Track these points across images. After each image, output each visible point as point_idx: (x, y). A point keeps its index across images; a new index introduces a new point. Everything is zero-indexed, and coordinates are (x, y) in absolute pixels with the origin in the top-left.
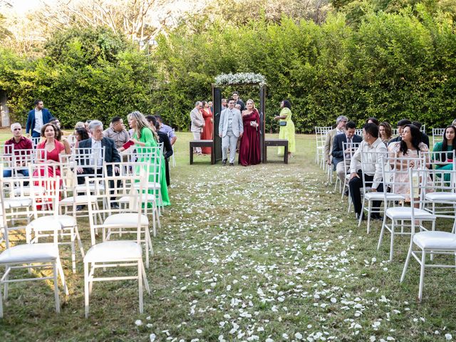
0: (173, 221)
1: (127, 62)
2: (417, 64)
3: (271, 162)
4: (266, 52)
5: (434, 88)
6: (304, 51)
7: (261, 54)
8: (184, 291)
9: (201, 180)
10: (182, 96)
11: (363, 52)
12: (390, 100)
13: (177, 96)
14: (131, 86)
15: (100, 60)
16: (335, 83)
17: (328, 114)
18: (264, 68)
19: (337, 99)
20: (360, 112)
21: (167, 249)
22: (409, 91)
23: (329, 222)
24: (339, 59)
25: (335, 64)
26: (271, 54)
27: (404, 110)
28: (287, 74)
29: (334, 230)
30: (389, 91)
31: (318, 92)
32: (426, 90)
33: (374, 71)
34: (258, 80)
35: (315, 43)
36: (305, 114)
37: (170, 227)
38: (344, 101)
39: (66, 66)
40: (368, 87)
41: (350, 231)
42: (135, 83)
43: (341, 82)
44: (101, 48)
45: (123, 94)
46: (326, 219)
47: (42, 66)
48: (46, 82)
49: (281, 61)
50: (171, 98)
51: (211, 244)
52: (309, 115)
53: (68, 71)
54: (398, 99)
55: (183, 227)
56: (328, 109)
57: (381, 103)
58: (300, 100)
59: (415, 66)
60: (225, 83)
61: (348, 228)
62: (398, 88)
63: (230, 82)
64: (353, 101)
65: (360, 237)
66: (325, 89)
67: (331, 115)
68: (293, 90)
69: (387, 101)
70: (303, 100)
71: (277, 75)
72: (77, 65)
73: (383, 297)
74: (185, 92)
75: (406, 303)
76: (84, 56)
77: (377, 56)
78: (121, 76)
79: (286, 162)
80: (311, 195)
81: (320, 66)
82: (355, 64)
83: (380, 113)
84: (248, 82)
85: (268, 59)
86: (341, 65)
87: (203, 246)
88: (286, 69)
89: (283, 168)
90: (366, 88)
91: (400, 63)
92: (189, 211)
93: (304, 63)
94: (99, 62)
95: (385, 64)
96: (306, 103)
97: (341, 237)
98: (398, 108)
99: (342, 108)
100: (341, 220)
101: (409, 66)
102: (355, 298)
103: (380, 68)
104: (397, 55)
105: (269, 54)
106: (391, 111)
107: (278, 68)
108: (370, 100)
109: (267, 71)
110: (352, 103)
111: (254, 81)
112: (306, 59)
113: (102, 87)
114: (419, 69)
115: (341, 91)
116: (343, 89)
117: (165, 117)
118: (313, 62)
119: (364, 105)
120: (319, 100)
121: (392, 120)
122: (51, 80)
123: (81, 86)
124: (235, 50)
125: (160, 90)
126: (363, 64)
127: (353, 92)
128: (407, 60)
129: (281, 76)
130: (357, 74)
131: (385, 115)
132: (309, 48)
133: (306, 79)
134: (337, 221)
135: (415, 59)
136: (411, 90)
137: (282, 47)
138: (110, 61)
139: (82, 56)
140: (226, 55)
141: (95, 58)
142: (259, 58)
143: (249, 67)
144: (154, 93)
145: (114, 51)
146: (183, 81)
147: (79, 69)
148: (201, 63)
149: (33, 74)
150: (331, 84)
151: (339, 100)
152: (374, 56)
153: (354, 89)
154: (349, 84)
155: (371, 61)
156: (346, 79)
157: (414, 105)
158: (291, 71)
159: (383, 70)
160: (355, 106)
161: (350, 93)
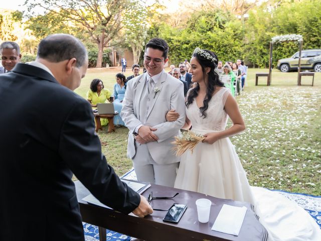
1: (230, 29)
3: (304, 85)
4: (318, 17)
7: (315, 18)
9: (257, 93)
10: (262, 47)
13: (259, 47)
14: (232, 42)
15: (215, 28)
34: (297, 39)
39: (197, 33)
42: (234, 40)
44: (216, 21)
45: (227, 47)
47: (185, 33)
48: (187, 42)
50: (255, 49)
53: (198, 35)
60: (278, 41)
63: (281, 40)
72: (203, 32)
74: (264, 45)
78: (226, 37)
79: (312, 85)
84: (292, 40)
94: (215, 30)
109: (318, 29)
111: (295, 39)
113: (216, 43)
117: (251, 60)
122: (189, 41)
123: (204, 43)
124: (297, 17)
125: (249, 44)
138: (221, 29)
139: (206, 27)
140: (291, 20)
141: (213, 28)
142: (314, 21)
143: (306, 27)
144: (246, 46)
145: (224, 23)
146: (263, 38)
147: (204, 34)
148: (275, 26)
149: (181, 38)
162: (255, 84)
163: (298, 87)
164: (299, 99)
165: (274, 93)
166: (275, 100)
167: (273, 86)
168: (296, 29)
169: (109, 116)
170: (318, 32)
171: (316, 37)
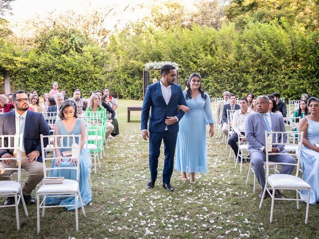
0: (110, 163)
1: (89, 53)
2: (281, 57)
4: (181, 48)
5: (292, 73)
6: (207, 48)
7: (178, 49)
8: (109, 214)
10: (126, 76)
11: (246, 48)
12: (263, 80)
13: (122, 76)
14: (92, 68)
15: (71, 51)
16: (227, 69)
17: (223, 89)
18: (180, 58)
19: (228, 79)
20: (243, 88)
21: (103, 183)
22: (276, 74)
23: (216, 164)
24: (230, 53)
25: (227, 56)
26: (185, 49)
27: (273, 87)
28: (195, 63)
29: (219, 170)
30: (263, 75)
31: (216, 75)
32: (286, 74)
33: (252, 61)
35: (214, 42)
37: (107, 167)
38: (233, 80)
39: (48, 55)
40: (249, 72)
41: (229, 171)
42: (94, 67)
43: (231, 68)
44: (72, 43)
45: (86, 74)
46: (214, 162)
47: (33, 54)
48: (35, 65)
49: (191, 54)
50: (119, 77)
51: (133, 179)
52: (210, 90)
54: (269, 80)
55: (116, 167)
56: (222, 86)
57: (257, 82)
58: (204, 79)
59: (279, 58)
60: (152, 68)
61: (228, 169)
62: (268, 73)
63: (155, 68)
64: (239, 81)
65: (235, 176)
66: (220, 73)
69: (261, 81)
70: (206, 80)
71: (188, 63)
72: (56, 54)
73: (246, 219)
74: (128, 73)
75: (262, 224)
76: (61, 48)
77: (254, 51)
78: (85, 62)
81: (217, 58)
82: (240, 57)
83: (256, 89)
85: (183, 52)
86: (231, 57)
87: (128, 181)
88: (195, 59)
90: (247, 72)
91: (270, 56)
92: (122, 155)
93: (206, 55)
94: (71, 53)
96: (208, 82)
97: (222, 175)
98: (269, 86)
99: (232, 85)
100: (224, 163)
101: (275, 58)
102: (226, 220)
103: (256, 59)
104: (268, 51)
105: (184, 49)
106: (264, 87)
107: (190, 59)
108: (250, 80)
109: (182, 60)
110: (238, 82)
112: (208, 52)
113: (72, 69)
114: (282, 60)
115: (231, 74)
116: (232, 72)
117: (115, 90)
118: (212, 55)
119: (246, 84)
120: (216, 80)
122: (38, 64)
123: (58, 68)
124: (161, 46)
125: (111, 72)
126: (245, 57)
128: (274, 54)
129: (191, 63)
130: (242, 63)
131: (260, 91)
132: (210, 46)
133: (208, 66)
134: (221, 163)
135: (279, 54)
137: (192, 44)
138: (78, 52)
139: (59, 49)
140: (155, 49)
141: (68, 50)
142: (177, 52)
143: (170, 57)
144: (107, 74)
145: (81, 45)
146: (126, 66)
147: (58, 57)
149: (27, 60)
150: (224, 69)
151: (230, 80)
152: (253, 51)
153: (239, 73)
154: (236, 70)
155: (251, 54)
156: (234, 66)
157: (279, 84)
158: (198, 60)
159: (259, 60)
160: (240, 84)
161: (237, 76)
162: (127, 120)
170: (182, 63)
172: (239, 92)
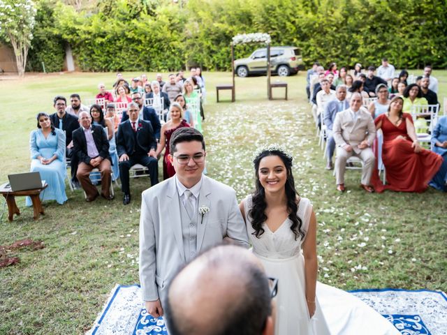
1: (164, 16)
2: (400, 11)
3: (276, 99)
4: (276, 4)
5: (413, 30)
6: (307, 3)
7: (272, 6)
9: (225, 115)
10: (210, 43)
12: (377, 41)
13: (205, 43)
14: (169, 35)
15: (143, 15)
16: (332, 29)
17: (327, 54)
18: (275, 17)
19: (334, 42)
20: (353, 52)
22: (393, 33)
23: (302, 143)
24: (336, 8)
25: (332, 12)
26: (280, 6)
27: (389, 49)
28: (293, 23)
30: (377, 33)
31: (318, 37)
32: (407, 32)
33: (364, 18)
34: (265, 39)
36: (308, 55)
38: (339, 43)
39: (115, 21)
40: (359, 31)
42: (171, 33)
43: (337, 27)
44: (143, 4)
45: (163, 43)
47: (96, 21)
48: (101, 34)
49: (289, 12)
50: (201, 45)
52: (311, 56)
53: (118, 25)
54: (384, 41)
56: (327, 50)
57: (370, 44)
58: (305, 43)
59: (398, 13)
60: (240, 42)
62: (384, 31)
64: (347, 43)
66: (325, 34)
67: (329, 55)
68: (298, 36)
69: (375, 42)
70: (307, 43)
71: (285, 23)
72: (125, 20)
74: (212, 40)
76: (130, 11)
77: (367, 5)
78: (160, 28)
79: (286, 99)
80: (297, 125)
81: (320, 15)
84: (258, 40)
85: (278, 10)
86: (338, 15)
88: (292, 19)
89: (284, 104)
90: (358, 32)
91: (386, 10)
93: (307, 12)
94: (142, 17)
95: (373, 12)
96: (309, 46)
98: (384, 48)
99: (338, 49)
101: (393, 13)
103: (369, 14)
105: (278, 6)
106: (378, 50)
107: (286, 18)
108: (361, 42)
109: (277, 20)
111: (262, 40)
112: (309, 9)
113: (146, 37)
114: (401, 15)
115: (337, 35)
116: (339, 33)
117: (197, 60)
118: (314, 11)
119: (356, 46)
120: (319, 43)
121: (379, 58)
122: (105, 33)
123: (129, 37)
125: (191, 38)
126: (355, 12)
127: (347, 36)
128: (392, 8)
129: (288, 24)
130: (351, 20)
131: (373, 54)
133: (308, 26)
134: (307, 142)
135: (398, 7)
136: (395, 32)
138: (151, 15)
139: (128, 12)
140: (244, 8)
141: (139, 13)
142: (271, 9)
143: (262, 17)
144: (188, 41)
145: (154, 7)
146: (210, 30)
147: (127, 23)
148: (224, 15)
149: (92, 29)
150: (329, 30)
151: (336, 42)
152: (365, 5)
153: (348, 33)
154: (344, 29)
155: (362, 8)
156: (342, 24)
157: (397, 45)
158: (297, 20)
159: (372, 16)
160: (348, 47)
161: (344, 37)
162: (216, 100)
163: (270, 104)
164: (280, 122)
165: (247, 115)
166: (254, 127)
167: (239, 101)
168: (250, 20)
169: (33, 192)
170: (277, 24)
171: (275, 31)
172: (347, 57)
